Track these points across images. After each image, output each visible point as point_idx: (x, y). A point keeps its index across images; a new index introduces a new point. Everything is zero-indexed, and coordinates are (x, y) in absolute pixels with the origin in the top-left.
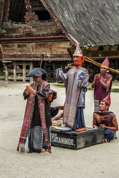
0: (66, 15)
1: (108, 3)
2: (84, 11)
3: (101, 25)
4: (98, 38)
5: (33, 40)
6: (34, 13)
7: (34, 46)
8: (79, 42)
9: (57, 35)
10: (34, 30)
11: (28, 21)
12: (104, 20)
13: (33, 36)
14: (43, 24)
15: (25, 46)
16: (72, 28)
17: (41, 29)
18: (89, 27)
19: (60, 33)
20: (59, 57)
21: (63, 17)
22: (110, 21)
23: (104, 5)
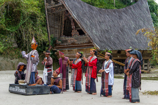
0: (94, 31)
1: (127, 25)
2: (107, 30)
3: (119, 38)
4: (114, 45)
5: (76, 47)
6: (76, 31)
7: (77, 50)
8: (99, 47)
10: (76, 41)
11: (73, 36)
12: (122, 35)
13: (76, 44)
14: (81, 37)
15: (72, 50)
16: (97, 39)
17: (80, 40)
18: (110, 38)
19: (90, 42)
21: (92, 32)
22: (126, 35)
23: (124, 26)
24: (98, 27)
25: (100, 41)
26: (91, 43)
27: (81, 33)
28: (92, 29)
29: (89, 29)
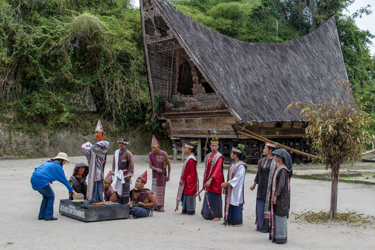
0: (232, 87)
1: (296, 73)
2: (258, 83)
3: (279, 99)
4: (269, 113)
5: (200, 114)
6: (200, 85)
7: (201, 121)
8: (241, 117)
9: (222, 109)
10: (199, 103)
11: (196, 94)
12: (284, 93)
13: (200, 110)
14: (210, 97)
15: (192, 121)
16: (236, 102)
17: (208, 102)
18: (262, 100)
19: (223, 107)
20: (225, 134)
21: (228, 89)
22: (293, 93)
23: (290, 75)
24: (241, 79)
25: (243, 106)
26: (226, 108)
27: (209, 89)
28: (228, 83)
29: (223, 84)
